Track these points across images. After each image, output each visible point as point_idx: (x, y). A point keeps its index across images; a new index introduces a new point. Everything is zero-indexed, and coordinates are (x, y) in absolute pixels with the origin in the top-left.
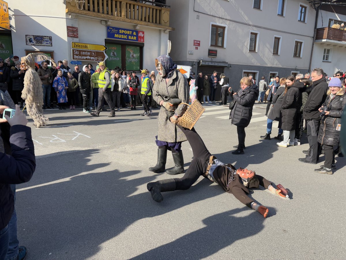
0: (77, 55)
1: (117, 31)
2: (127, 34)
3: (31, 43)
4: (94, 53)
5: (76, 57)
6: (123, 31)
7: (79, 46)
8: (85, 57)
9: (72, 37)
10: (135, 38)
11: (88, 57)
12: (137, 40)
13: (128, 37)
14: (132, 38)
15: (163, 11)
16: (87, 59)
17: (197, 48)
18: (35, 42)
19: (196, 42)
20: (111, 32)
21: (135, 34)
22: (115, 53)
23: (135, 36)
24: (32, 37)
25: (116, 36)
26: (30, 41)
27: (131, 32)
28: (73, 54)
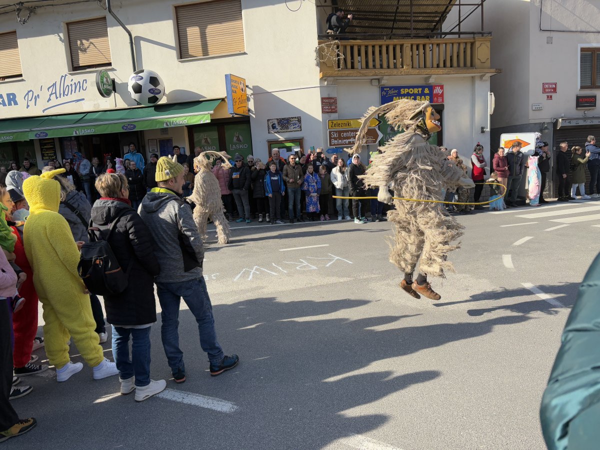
0: (335, 139)
1: (396, 91)
2: (414, 95)
3: (275, 130)
5: (333, 141)
6: (407, 90)
7: (339, 124)
8: (347, 141)
9: (328, 112)
10: (428, 98)
11: (352, 140)
12: (431, 100)
16: (350, 143)
18: (278, 127)
19: (546, 86)
20: (387, 95)
21: (428, 92)
23: (427, 94)
24: (276, 122)
26: (274, 127)
27: (420, 89)
28: (330, 138)
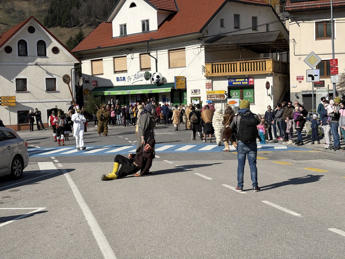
0: (209, 98)
1: (234, 80)
2: (241, 81)
3: (193, 94)
4: (219, 95)
5: (208, 98)
6: (238, 80)
7: (211, 93)
8: (213, 98)
9: (208, 88)
10: (247, 83)
11: (215, 98)
13: (242, 83)
16: (214, 99)
17: (301, 82)
18: (194, 93)
19: (298, 77)
20: (230, 82)
21: (247, 80)
23: (246, 81)
24: (193, 91)
25: (234, 83)
26: (193, 93)
27: (244, 79)
28: (207, 97)
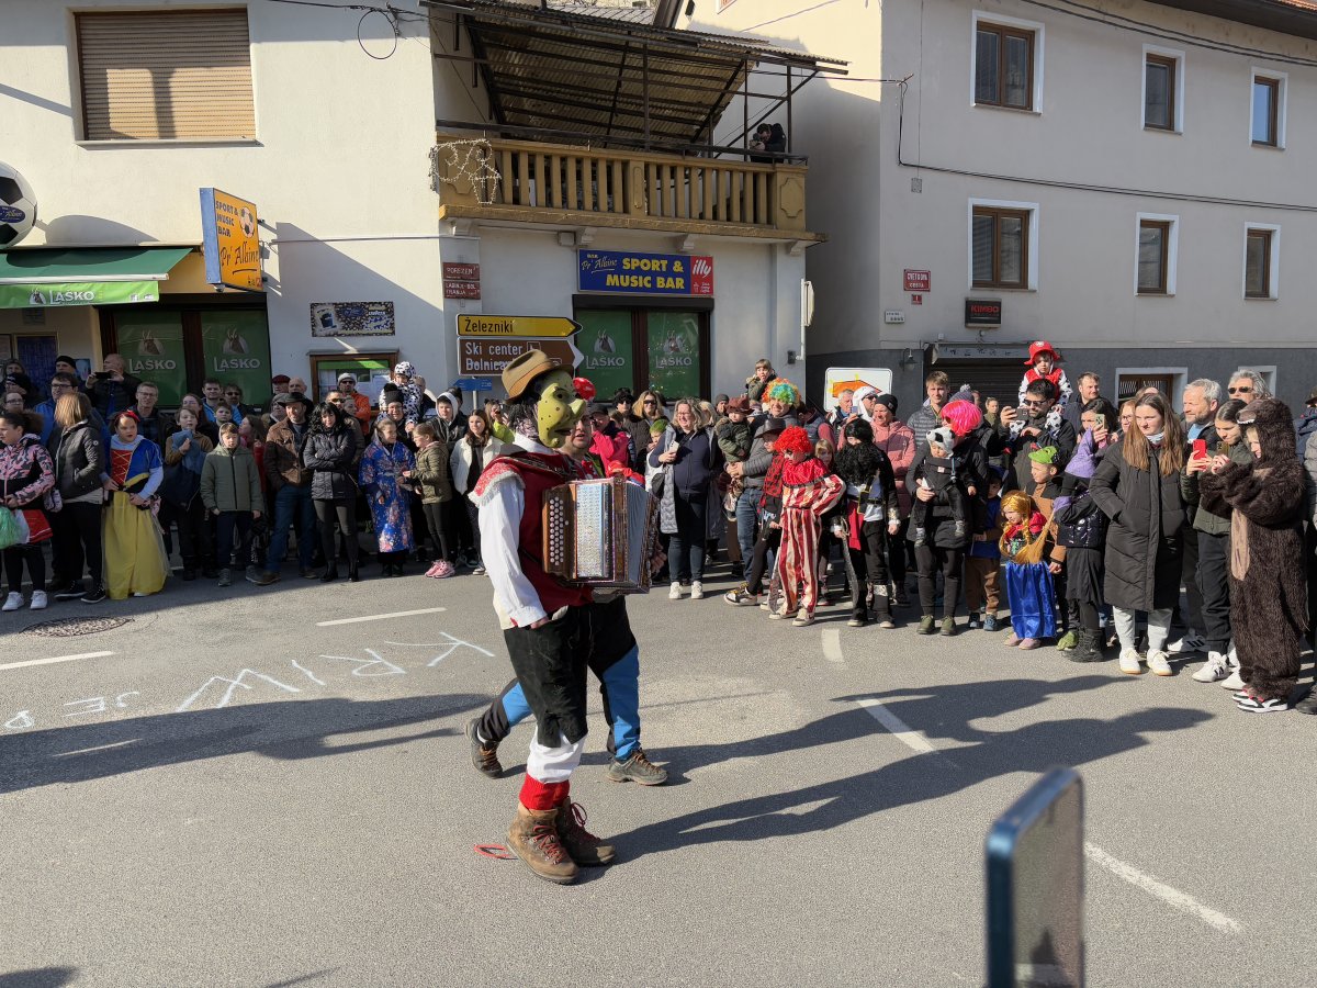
0: (475, 358)
1: (613, 263)
2: (649, 273)
5: (471, 364)
6: (635, 263)
7: (484, 326)
9: (458, 297)
10: (680, 283)
12: (688, 287)
13: (653, 282)
14: (670, 283)
15: (780, 178)
17: (920, 298)
18: (338, 324)
19: (911, 276)
20: (592, 268)
21: (681, 270)
22: (610, 341)
24: (332, 311)
25: (611, 280)
26: (326, 323)
28: (464, 356)
